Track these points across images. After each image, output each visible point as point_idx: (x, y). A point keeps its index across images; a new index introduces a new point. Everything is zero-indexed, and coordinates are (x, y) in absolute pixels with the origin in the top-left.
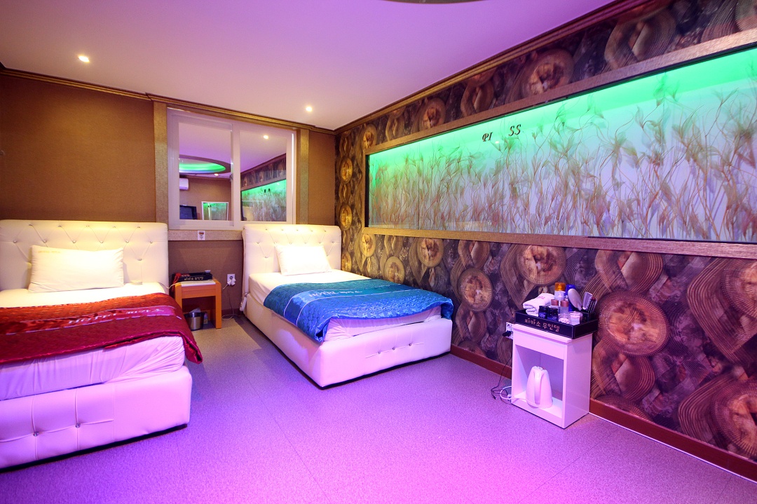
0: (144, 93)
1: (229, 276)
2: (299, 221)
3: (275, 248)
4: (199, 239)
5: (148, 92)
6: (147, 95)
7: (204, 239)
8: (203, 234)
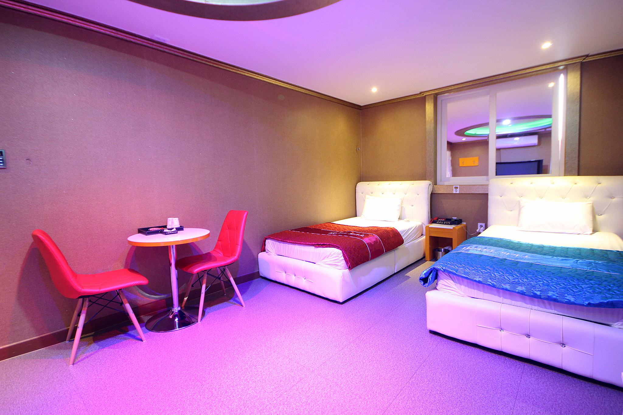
0: (418, 93)
1: (479, 224)
2: (568, 172)
3: (519, 202)
4: (454, 192)
5: (421, 91)
6: (421, 93)
7: (458, 192)
8: (457, 188)
